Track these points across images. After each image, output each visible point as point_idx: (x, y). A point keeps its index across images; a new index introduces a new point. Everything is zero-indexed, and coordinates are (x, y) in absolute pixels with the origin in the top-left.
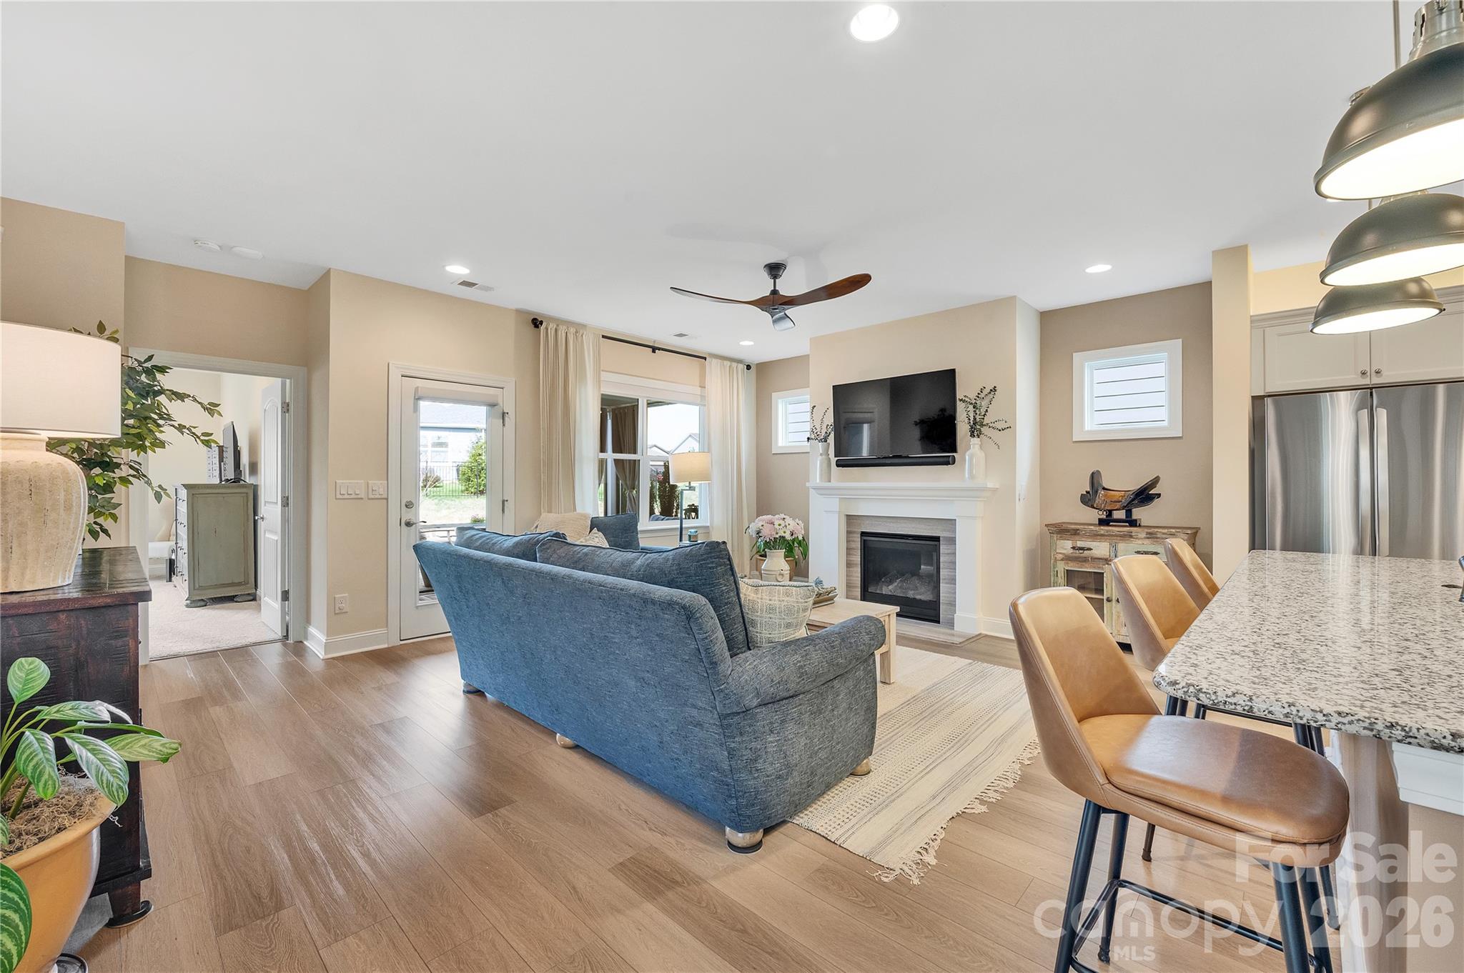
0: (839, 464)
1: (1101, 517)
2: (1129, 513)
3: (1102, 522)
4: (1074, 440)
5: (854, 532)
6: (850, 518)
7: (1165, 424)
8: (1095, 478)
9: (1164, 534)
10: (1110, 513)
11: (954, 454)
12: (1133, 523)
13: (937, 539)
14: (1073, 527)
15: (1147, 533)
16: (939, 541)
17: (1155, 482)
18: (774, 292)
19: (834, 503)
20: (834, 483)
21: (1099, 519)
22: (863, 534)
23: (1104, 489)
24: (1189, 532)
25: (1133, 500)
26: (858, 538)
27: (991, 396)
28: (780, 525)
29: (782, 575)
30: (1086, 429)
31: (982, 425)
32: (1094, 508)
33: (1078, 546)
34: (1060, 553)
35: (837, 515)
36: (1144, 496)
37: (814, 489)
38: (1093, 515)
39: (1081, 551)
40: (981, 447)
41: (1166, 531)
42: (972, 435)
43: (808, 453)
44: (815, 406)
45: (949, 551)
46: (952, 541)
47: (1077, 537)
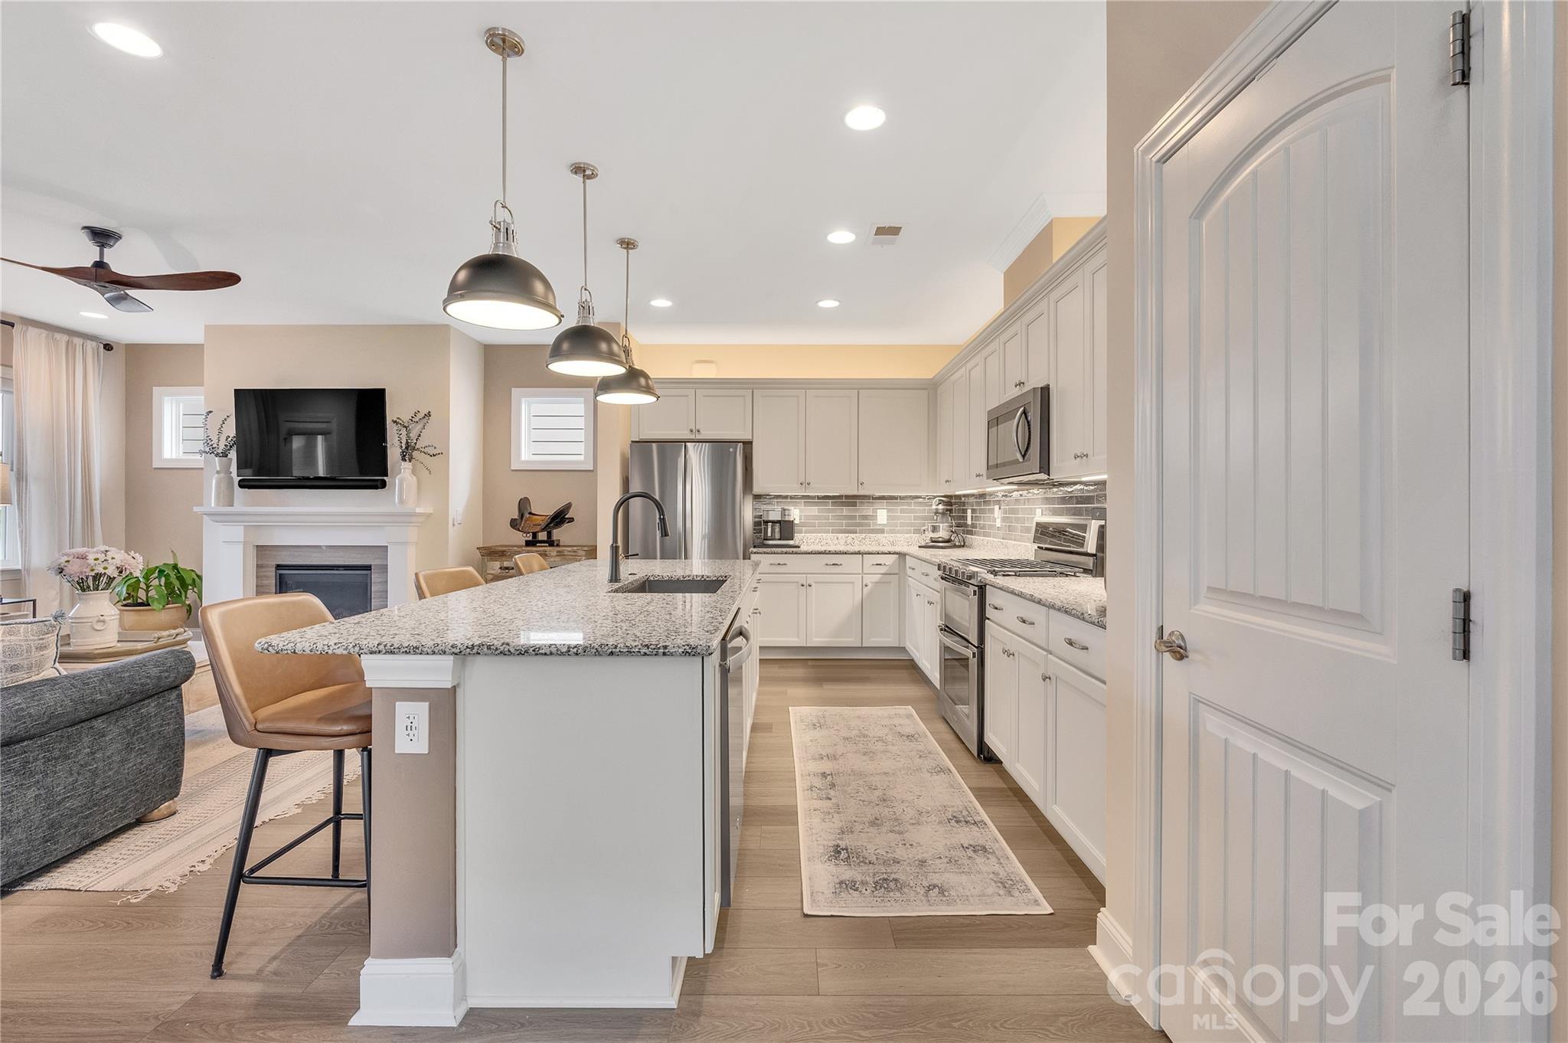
0: (243, 484)
1: (527, 539)
2: (549, 534)
3: (528, 544)
4: (512, 468)
5: (267, 566)
6: (261, 549)
7: (582, 458)
8: (523, 504)
9: (570, 551)
10: (535, 535)
11: (385, 478)
12: (551, 542)
13: (368, 568)
14: (500, 549)
15: (558, 552)
16: (371, 570)
17: (568, 506)
18: (100, 265)
19: (237, 532)
20: (238, 507)
21: (526, 541)
22: (279, 567)
23: (530, 513)
24: (586, 549)
25: (550, 523)
26: (271, 573)
27: (425, 420)
28: (96, 559)
29: (104, 621)
30: (523, 458)
31: (414, 449)
32: (520, 531)
33: (505, 566)
34: (490, 574)
35: (242, 546)
36: (560, 518)
37: (209, 514)
38: (520, 538)
39: (507, 571)
40: (413, 473)
41: (570, 549)
42: (404, 460)
43: (202, 469)
44: (211, 412)
45: (381, 580)
46: (384, 569)
47: (504, 558)
